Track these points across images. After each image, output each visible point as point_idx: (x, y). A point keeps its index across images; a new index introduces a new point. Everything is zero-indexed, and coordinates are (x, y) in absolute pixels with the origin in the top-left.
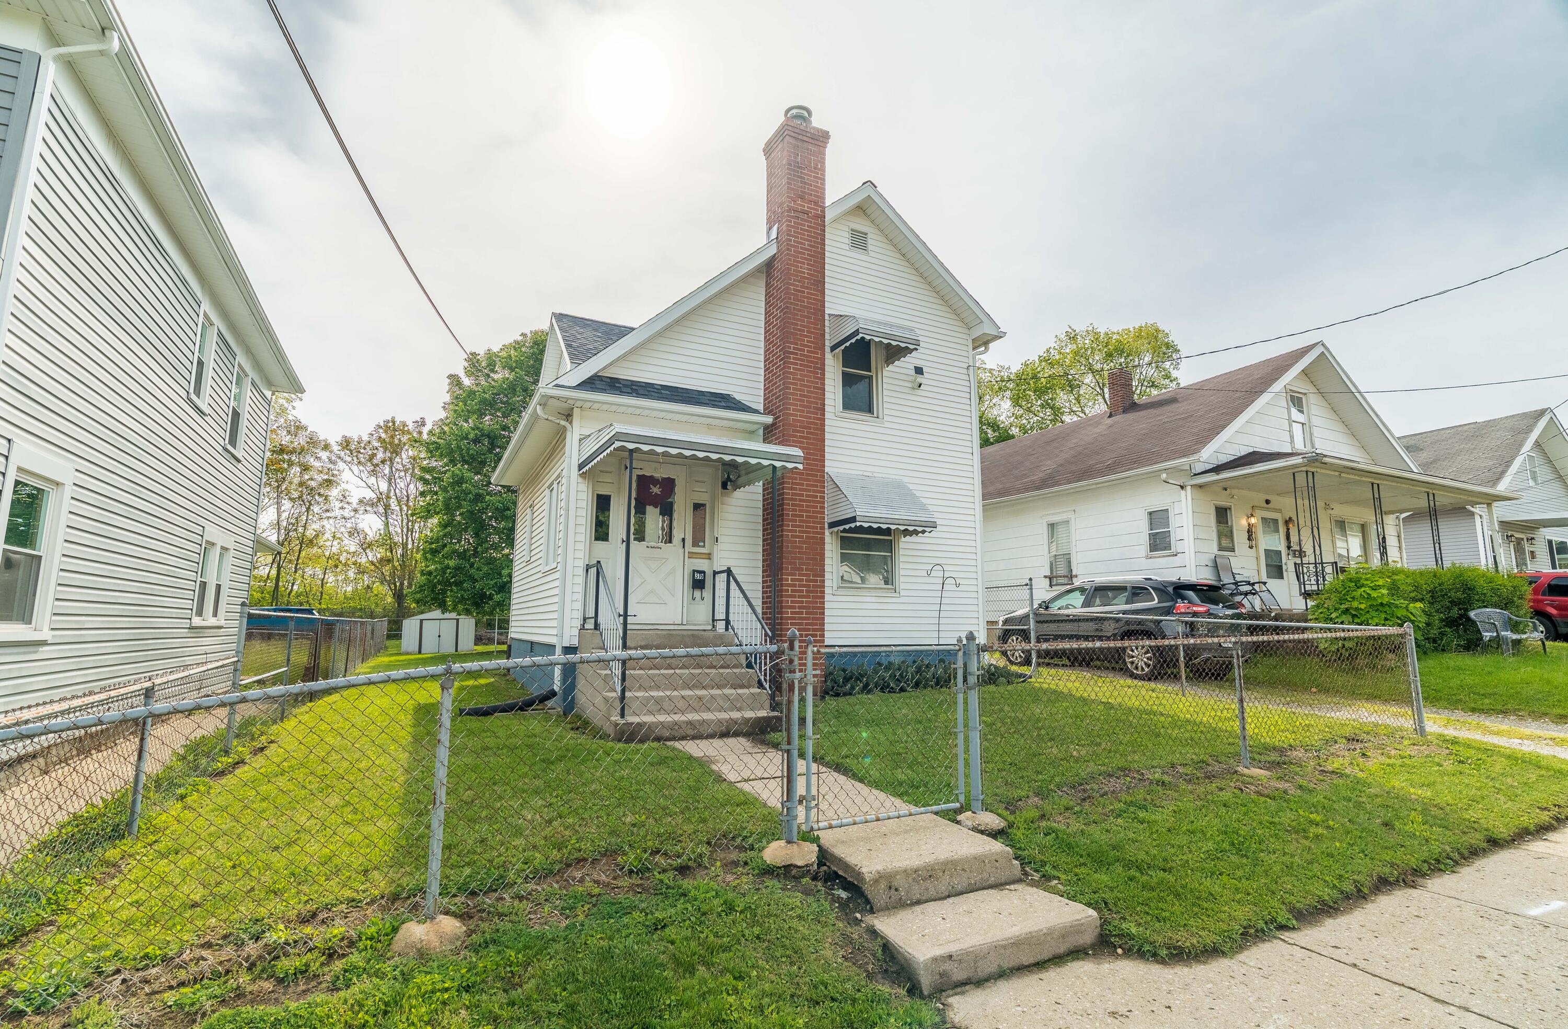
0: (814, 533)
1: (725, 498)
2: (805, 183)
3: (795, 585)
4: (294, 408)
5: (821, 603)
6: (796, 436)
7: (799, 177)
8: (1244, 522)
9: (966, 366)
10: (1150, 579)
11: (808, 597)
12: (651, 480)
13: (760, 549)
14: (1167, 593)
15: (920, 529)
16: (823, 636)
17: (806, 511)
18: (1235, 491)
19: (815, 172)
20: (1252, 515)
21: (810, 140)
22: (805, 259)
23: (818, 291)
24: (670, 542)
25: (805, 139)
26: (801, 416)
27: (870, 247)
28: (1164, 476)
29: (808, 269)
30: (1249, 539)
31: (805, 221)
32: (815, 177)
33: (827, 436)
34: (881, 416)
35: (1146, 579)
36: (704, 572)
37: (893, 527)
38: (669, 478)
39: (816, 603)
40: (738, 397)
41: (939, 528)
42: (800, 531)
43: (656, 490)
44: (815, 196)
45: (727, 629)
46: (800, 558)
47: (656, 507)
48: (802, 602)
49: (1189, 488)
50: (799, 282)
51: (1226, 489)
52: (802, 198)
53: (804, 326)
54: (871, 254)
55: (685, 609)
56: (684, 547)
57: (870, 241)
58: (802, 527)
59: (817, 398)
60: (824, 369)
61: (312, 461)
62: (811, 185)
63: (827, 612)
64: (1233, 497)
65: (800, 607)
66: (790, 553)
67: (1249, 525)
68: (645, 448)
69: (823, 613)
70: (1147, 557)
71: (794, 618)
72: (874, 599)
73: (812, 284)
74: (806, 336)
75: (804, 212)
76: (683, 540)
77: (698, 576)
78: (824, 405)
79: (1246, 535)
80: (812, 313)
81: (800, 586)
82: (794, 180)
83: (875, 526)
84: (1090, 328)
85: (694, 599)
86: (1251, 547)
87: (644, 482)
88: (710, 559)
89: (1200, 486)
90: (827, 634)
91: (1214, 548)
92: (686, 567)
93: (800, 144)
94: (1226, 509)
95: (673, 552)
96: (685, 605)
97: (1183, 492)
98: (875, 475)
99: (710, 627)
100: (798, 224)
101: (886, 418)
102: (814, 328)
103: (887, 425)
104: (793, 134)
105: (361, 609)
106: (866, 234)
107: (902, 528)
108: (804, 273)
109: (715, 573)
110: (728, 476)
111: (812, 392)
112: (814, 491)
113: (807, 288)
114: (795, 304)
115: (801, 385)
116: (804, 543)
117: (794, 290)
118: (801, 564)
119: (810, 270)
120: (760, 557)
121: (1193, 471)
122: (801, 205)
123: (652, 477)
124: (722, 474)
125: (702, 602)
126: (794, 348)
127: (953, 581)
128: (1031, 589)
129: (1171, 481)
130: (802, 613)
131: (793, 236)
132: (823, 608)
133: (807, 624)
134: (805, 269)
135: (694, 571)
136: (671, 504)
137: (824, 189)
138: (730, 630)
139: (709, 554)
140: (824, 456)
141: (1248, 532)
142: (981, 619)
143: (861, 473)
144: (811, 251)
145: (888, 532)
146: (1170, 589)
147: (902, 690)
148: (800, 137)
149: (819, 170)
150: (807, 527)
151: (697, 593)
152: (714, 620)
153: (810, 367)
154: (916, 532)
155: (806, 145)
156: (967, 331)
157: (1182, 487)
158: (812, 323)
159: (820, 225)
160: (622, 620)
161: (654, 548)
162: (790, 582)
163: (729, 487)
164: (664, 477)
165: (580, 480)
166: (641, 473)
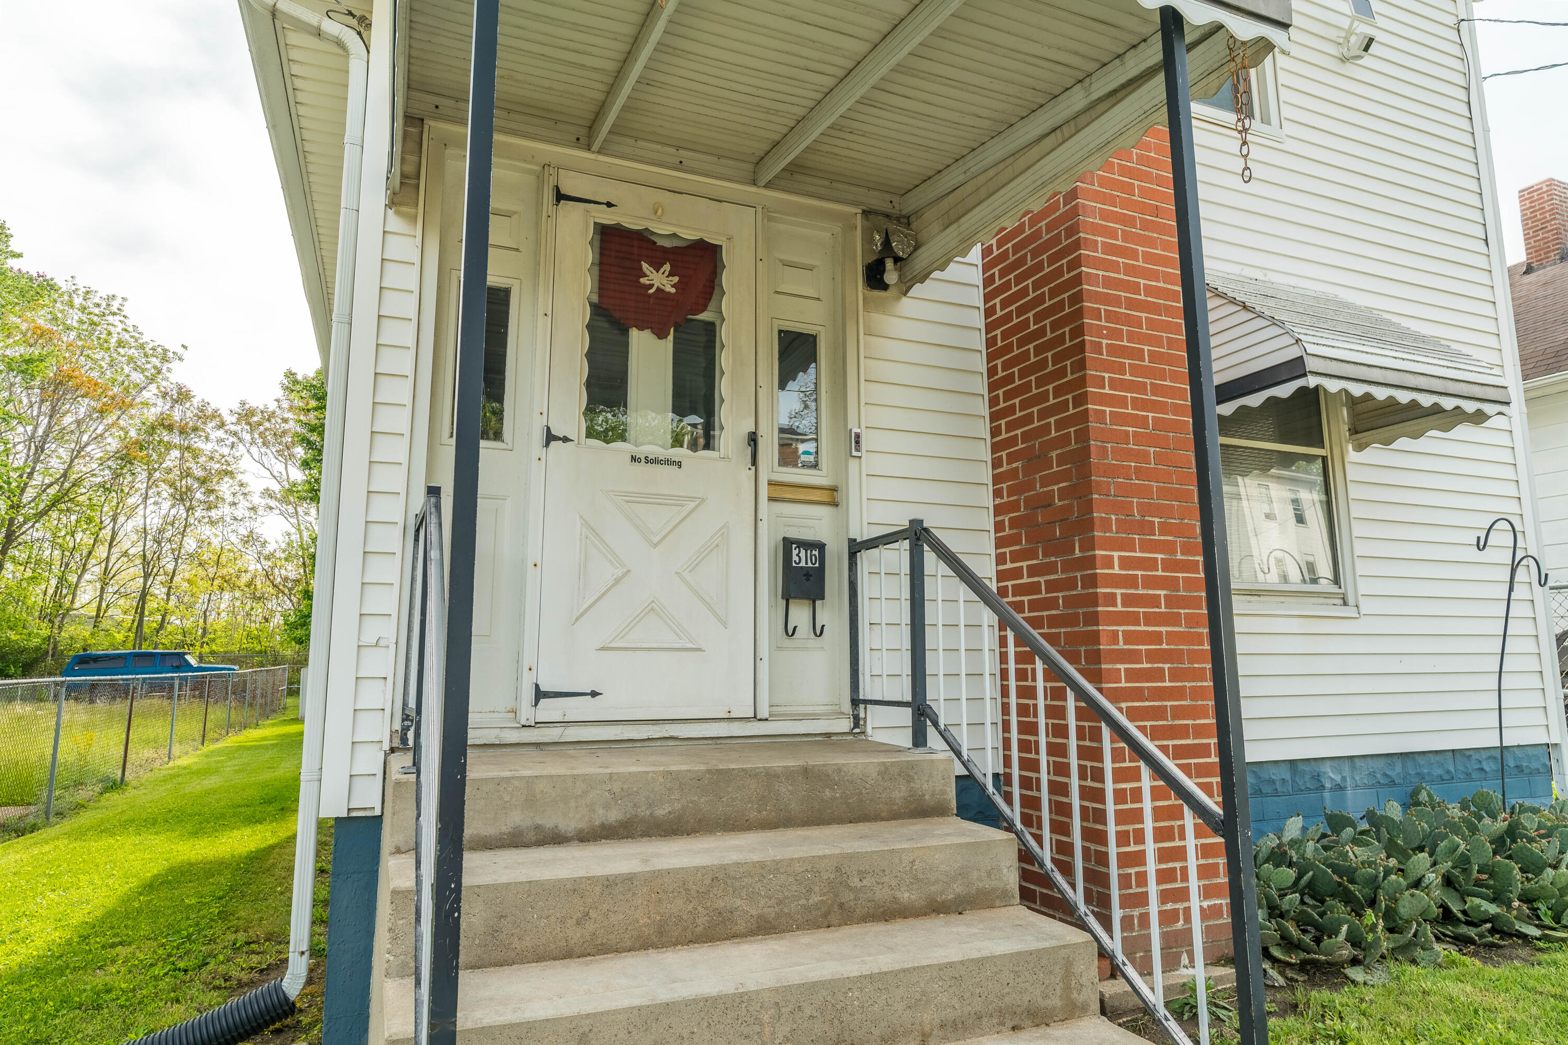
1: (877, 318)
4: (169, 370)
9: (1452, 21)
11: (1173, 619)
12: (646, 246)
13: (986, 474)
15: (1470, 407)
17: (1149, 340)
24: (707, 446)
34: (1274, 121)
36: (821, 547)
38: (701, 244)
42: (1136, 403)
43: (659, 278)
45: (919, 739)
46: (1143, 492)
47: (661, 335)
48: (1156, 638)
55: (764, 667)
56: (754, 462)
58: (1141, 388)
61: (200, 444)
66: (1112, 471)
76: (753, 439)
77: (801, 558)
85: (790, 633)
87: (621, 250)
88: (835, 504)
92: (763, 527)
96: (764, 651)
99: (845, 725)
101: (1287, 129)
103: (1290, 145)
105: (261, 652)
109: (855, 548)
110: (887, 243)
118: (1146, 509)
120: (987, 499)
123: (642, 233)
124: (868, 240)
125: (814, 642)
130: (1158, 675)
133: (1178, 712)
135: (788, 544)
136: (710, 329)
138: (934, 739)
139: (834, 489)
150: (1156, 390)
151: (800, 614)
152: (855, 702)
154: (1458, 416)
160: (550, 709)
161: (656, 461)
162: (1117, 570)
163: (891, 276)
164: (690, 235)
165: (395, 223)
166: (608, 218)
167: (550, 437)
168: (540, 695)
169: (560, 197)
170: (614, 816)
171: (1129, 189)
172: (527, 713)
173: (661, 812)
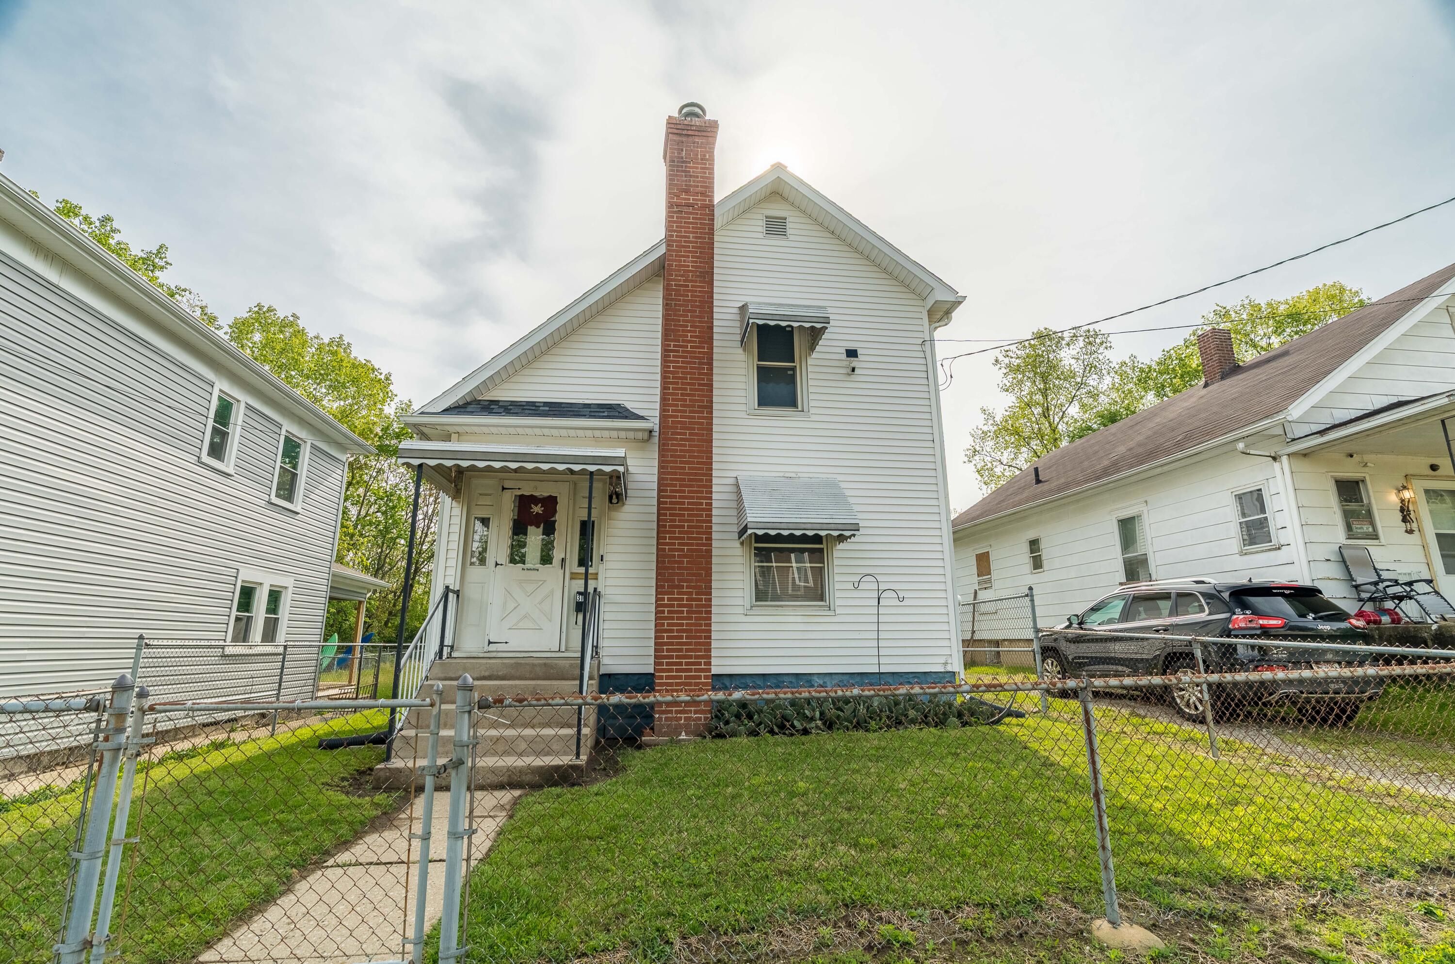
0: (697, 545)
1: (613, 514)
2: (691, 176)
3: (673, 606)
5: (706, 625)
6: (676, 439)
7: (683, 171)
8: (1393, 498)
9: (920, 341)
10: (1203, 582)
11: (690, 618)
12: (533, 499)
13: (654, 566)
14: (1222, 600)
16: (709, 664)
17: (688, 521)
18: (1367, 458)
19: (702, 164)
20: (1404, 488)
21: (696, 133)
22: (690, 252)
23: (705, 282)
24: (549, 562)
25: (690, 133)
26: (682, 417)
27: (789, 231)
28: (1241, 446)
29: (693, 262)
30: (1404, 520)
31: (691, 213)
32: (702, 168)
33: (715, 436)
34: (806, 409)
35: (1197, 582)
37: (823, 533)
38: (550, 496)
39: (701, 625)
40: (629, 405)
41: (862, 531)
42: (679, 544)
43: (537, 509)
44: (702, 187)
46: (679, 575)
47: (538, 527)
48: (682, 625)
49: (1285, 459)
50: (682, 276)
51: (1351, 456)
52: (687, 192)
53: (687, 321)
54: (791, 238)
55: (564, 635)
56: (564, 567)
57: (789, 225)
58: (682, 538)
59: (703, 396)
60: (712, 364)
62: (697, 177)
63: (714, 635)
64: (1365, 465)
65: (678, 631)
66: (667, 569)
67: (1402, 501)
68: (481, 464)
69: (710, 637)
70: (1242, 554)
71: (672, 644)
72: (799, 619)
73: (697, 276)
74: (690, 331)
75: (688, 205)
76: (565, 559)
77: (580, 598)
78: (712, 402)
79: (1399, 517)
80: (697, 307)
81: (679, 606)
82: (677, 176)
83: (798, 533)
84: (1247, 302)
85: (576, 623)
86: (1410, 532)
87: (524, 502)
88: (596, 579)
89: (1305, 455)
90: (714, 661)
91: (1339, 536)
92: (566, 588)
93: (684, 139)
94: (1357, 483)
95: (552, 575)
96: (564, 630)
97: (1277, 465)
98: (799, 475)
100: (681, 218)
101: (812, 411)
102: (700, 322)
103: (813, 418)
104: (676, 131)
106: (785, 219)
107: (835, 533)
108: (688, 266)
110: (612, 488)
111: (696, 390)
112: (698, 498)
113: (692, 281)
114: (676, 300)
115: (683, 384)
116: (685, 556)
117: (675, 285)
118: (680, 581)
119: (696, 262)
120: (654, 575)
121: (1290, 436)
122: (685, 199)
123: (532, 496)
124: (609, 488)
126: (675, 346)
127: (893, 594)
128: (1032, 601)
129: (1252, 452)
131: (675, 231)
132: (710, 631)
133: (687, 650)
134: (690, 263)
135: (578, 593)
136: (553, 522)
137: (713, 178)
139: (596, 574)
140: (711, 458)
141: (1402, 510)
142: (954, 639)
143: (782, 474)
144: (696, 242)
145: (817, 539)
146: (1226, 595)
147: (806, 732)
148: (685, 132)
149: (707, 160)
150: (689, 538)
151: (580, 617)
153: (695, 363)
154: (845, 538)
155: (691, 139)
156: (920, 303)
157: (1274, 459)
158: (697, 317)
159: (708, 215)
160: (493, 647)
161: (530, 569)
162: (666, 602)
163: (615, 500)
164: (546, 494)
165: (455, 504)
166: (519, 493)
167: (497, 564)
168: (490, 643)
169: (504, 489)
170: (487, 674)
171: (684, 468)
172: (486, 649)
173: (500, 673)
